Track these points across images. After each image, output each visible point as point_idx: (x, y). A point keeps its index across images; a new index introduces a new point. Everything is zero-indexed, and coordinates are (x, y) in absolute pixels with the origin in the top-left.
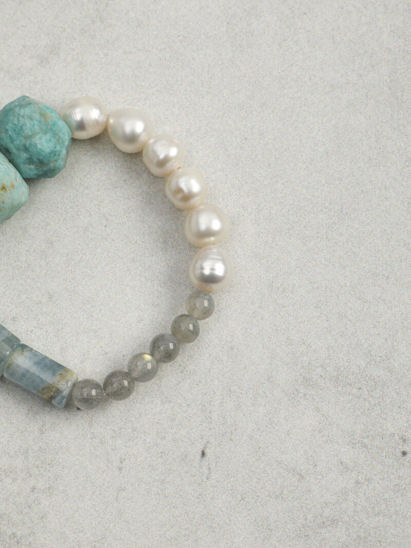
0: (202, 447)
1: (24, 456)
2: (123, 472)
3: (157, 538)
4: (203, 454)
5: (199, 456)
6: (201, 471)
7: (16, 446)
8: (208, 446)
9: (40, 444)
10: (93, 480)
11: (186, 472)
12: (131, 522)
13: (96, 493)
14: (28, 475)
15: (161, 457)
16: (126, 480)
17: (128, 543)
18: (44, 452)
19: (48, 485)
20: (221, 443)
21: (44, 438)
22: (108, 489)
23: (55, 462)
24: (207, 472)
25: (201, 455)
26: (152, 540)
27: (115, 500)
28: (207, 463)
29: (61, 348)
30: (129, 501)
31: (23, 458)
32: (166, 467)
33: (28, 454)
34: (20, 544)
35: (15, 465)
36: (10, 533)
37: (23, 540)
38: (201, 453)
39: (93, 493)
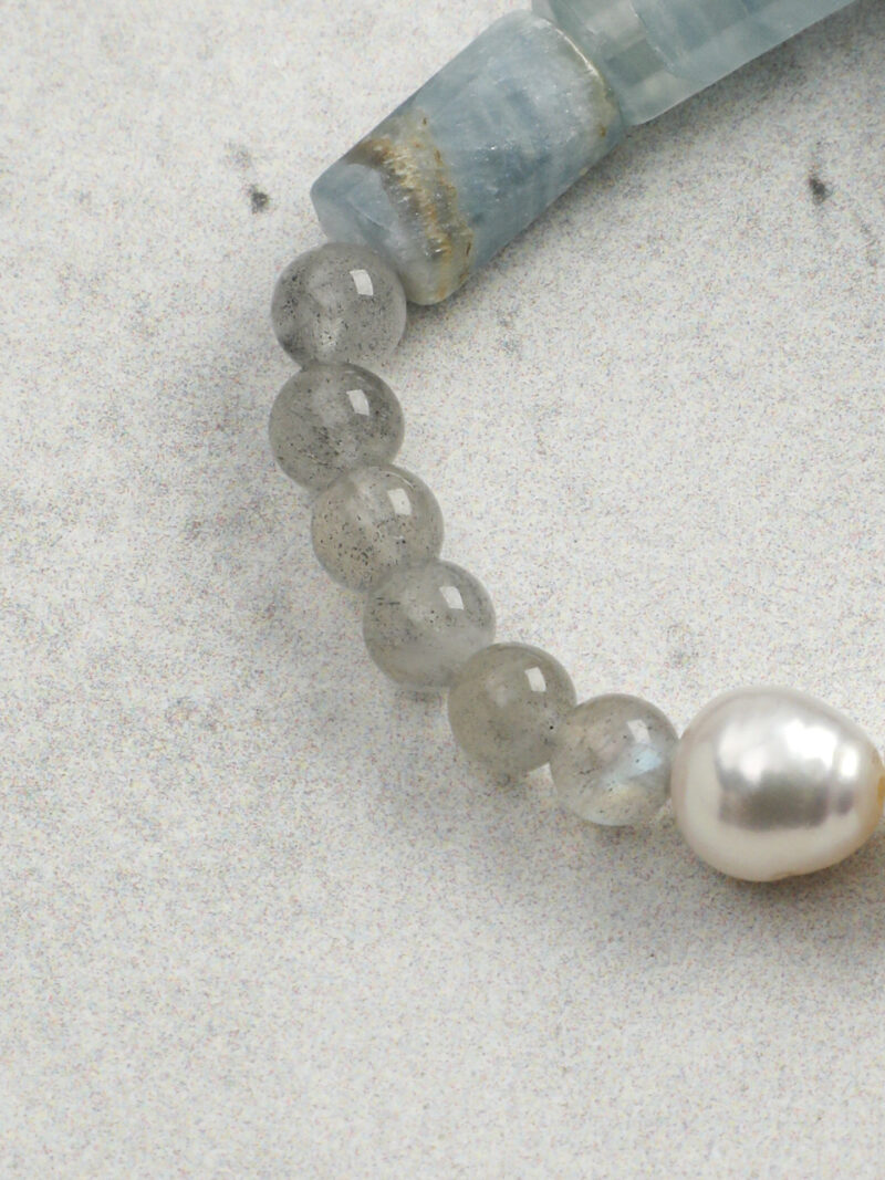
0: (803, 170)
1: (108, 432)
2: (527, 353)
3: (759, 525)
4: (818, 189)
5: (804, 202)
6: (837, 245)
7: (63, 409)
8: (828, 155)
9: (157, 371)
10: (423, 420)
11: (780, 271)
12: (633, 505)
13: (451, 458)
14: (152, 489)
15: (657, 253)
16: (551, 375)
17: (654, 577)
18: (185, 394)
19: (246, 498)
20: (874, 130)
21: (162, 347)
22: (492, 430)
23: (241, 412)
24: (859, 242)
25: (810, 196)
26: (745, 537)
27: (537, 456)
28: (847, 214)
29: (104, 38)
30: (595, 441)
31: (110, 442)
32: (692, 279)
33: (121, 422)
34: (220, 728)
35: (86, 475)
36: (165, 706)
37: (226, 711)
38: (806, 188)
39: (439, 463)
